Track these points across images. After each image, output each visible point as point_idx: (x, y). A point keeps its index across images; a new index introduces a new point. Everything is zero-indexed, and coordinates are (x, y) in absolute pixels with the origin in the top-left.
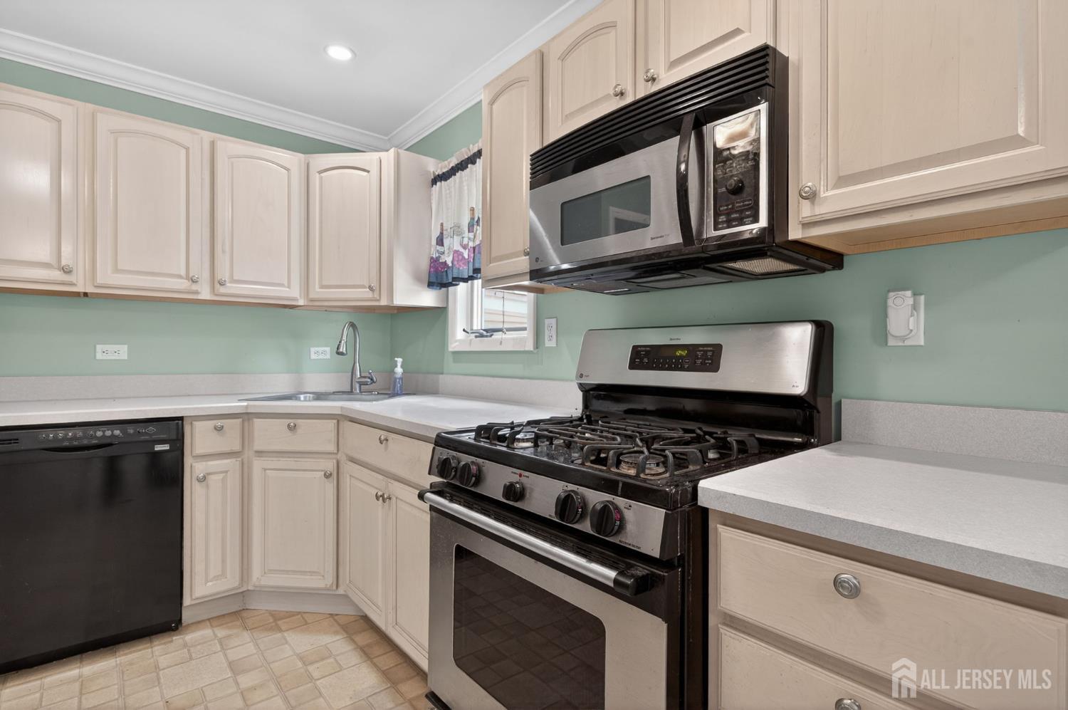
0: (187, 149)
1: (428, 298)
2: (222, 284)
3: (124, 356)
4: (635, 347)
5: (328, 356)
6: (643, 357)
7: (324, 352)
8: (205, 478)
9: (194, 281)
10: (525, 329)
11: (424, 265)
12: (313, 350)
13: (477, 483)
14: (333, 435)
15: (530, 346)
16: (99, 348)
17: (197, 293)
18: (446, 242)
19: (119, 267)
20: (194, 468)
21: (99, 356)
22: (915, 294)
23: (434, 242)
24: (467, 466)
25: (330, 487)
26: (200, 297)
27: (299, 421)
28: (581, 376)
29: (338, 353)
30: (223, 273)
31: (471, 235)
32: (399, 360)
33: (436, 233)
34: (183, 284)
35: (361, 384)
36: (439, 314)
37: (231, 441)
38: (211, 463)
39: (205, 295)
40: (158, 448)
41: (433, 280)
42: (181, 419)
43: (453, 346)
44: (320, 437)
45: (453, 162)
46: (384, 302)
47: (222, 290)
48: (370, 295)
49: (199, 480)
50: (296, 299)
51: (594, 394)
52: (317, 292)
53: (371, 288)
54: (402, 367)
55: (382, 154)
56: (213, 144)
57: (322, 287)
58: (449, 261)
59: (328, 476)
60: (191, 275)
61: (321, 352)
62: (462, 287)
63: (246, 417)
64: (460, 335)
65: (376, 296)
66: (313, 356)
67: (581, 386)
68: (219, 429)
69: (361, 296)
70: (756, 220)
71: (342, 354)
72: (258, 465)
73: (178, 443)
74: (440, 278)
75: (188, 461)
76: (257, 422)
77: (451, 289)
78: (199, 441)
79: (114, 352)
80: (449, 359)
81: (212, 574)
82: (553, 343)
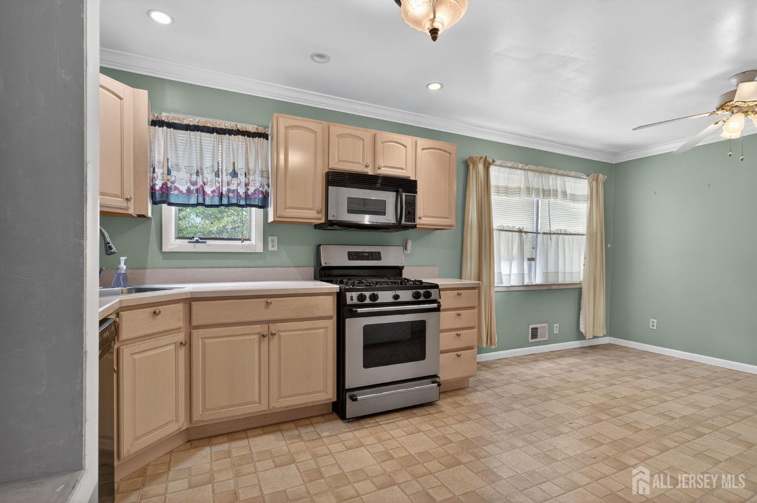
4: (349, 253)
6: (354, 256)
14: (182, 315)
15: (260, 250)
27: (161, 308)
28: (326, 264)
32: (123, 259)
43: (167, 248)
46: (132, 211)
64: (175, 241)
70: (414, 221)
82: (276, 249)
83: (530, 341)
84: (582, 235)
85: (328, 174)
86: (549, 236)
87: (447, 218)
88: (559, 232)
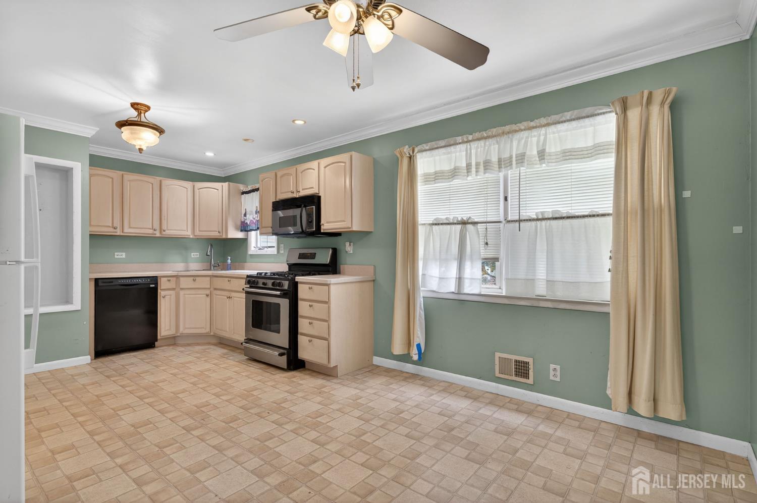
0: (152, 184)
1: (240, 235)
2: (164, 231)
3: (124, 256)
4: (300, 254)
5: (198, 256)
6: (302, 256)
7: (197, 255)
8: (165, 296)
9: (155, 230)
10: (274, 247)
11: (239, 223)
12: (192, 254)
13: (257, 284)
14: (209, 282)
15: (276, 253)
16: (116, 254)
17: (155, 234)
18: (248, 216)
19: (131, 226)
20: (161, 293)
21: (116, 257)
22: (350, 243)
23: (243, 215)
24: (254, 280)
25: (208, 299)
26: (156, 236)
27: (197, 278)
28: (287, 261)
29: (207, 255)
30: (164, 227)
31: (256, 215)
32: (229, 258)
33: (243, 212)
34: (151, 231)
35: (214, 266)
36: (245, 241)
37: (172, 285)
38: (166, 292)
39: (158, 235)
40: (151, 286)
41: (243, 229)
42: (157, 277)
43: (250, 252)
44: (205, 283)
45: (250, 188)
46: (224, 237)
47: (164, 233)
48: (219, 234)
49: (163, 297)
50: (189, 236)
51: (291, 266)
52: (197, 233)
53: (219, 232)
54: (230, 260)
55: (223, 184)
56: (161, 181)
57: (199, 231)
58: (248, 223)
59: (207, 296)
60: (154, 228)
61: (195, 255)
62: (253, 233)
63: (177, 277)
64: (253, 249)
65: (221, 234)
66: (192, 256)
67: (287, 264)
68: (169, 281)
69: (215, 234)
70: (313, 228)
71: (208, 255)
72: (182, 293)
73: (156, 284)
74: (244, 228)
75: (159, 291)
76: (181, 278)
77: (249, 233)
78: (163, 284)
79: (121, 255)
80: (248, 257)
81: (167, 329)
82: (283, 252)
83: (497, 374)
84: (603, 215)
85: (274, 203)
86: (517, 224)
87: (344, 221)
88: (540, 217)
